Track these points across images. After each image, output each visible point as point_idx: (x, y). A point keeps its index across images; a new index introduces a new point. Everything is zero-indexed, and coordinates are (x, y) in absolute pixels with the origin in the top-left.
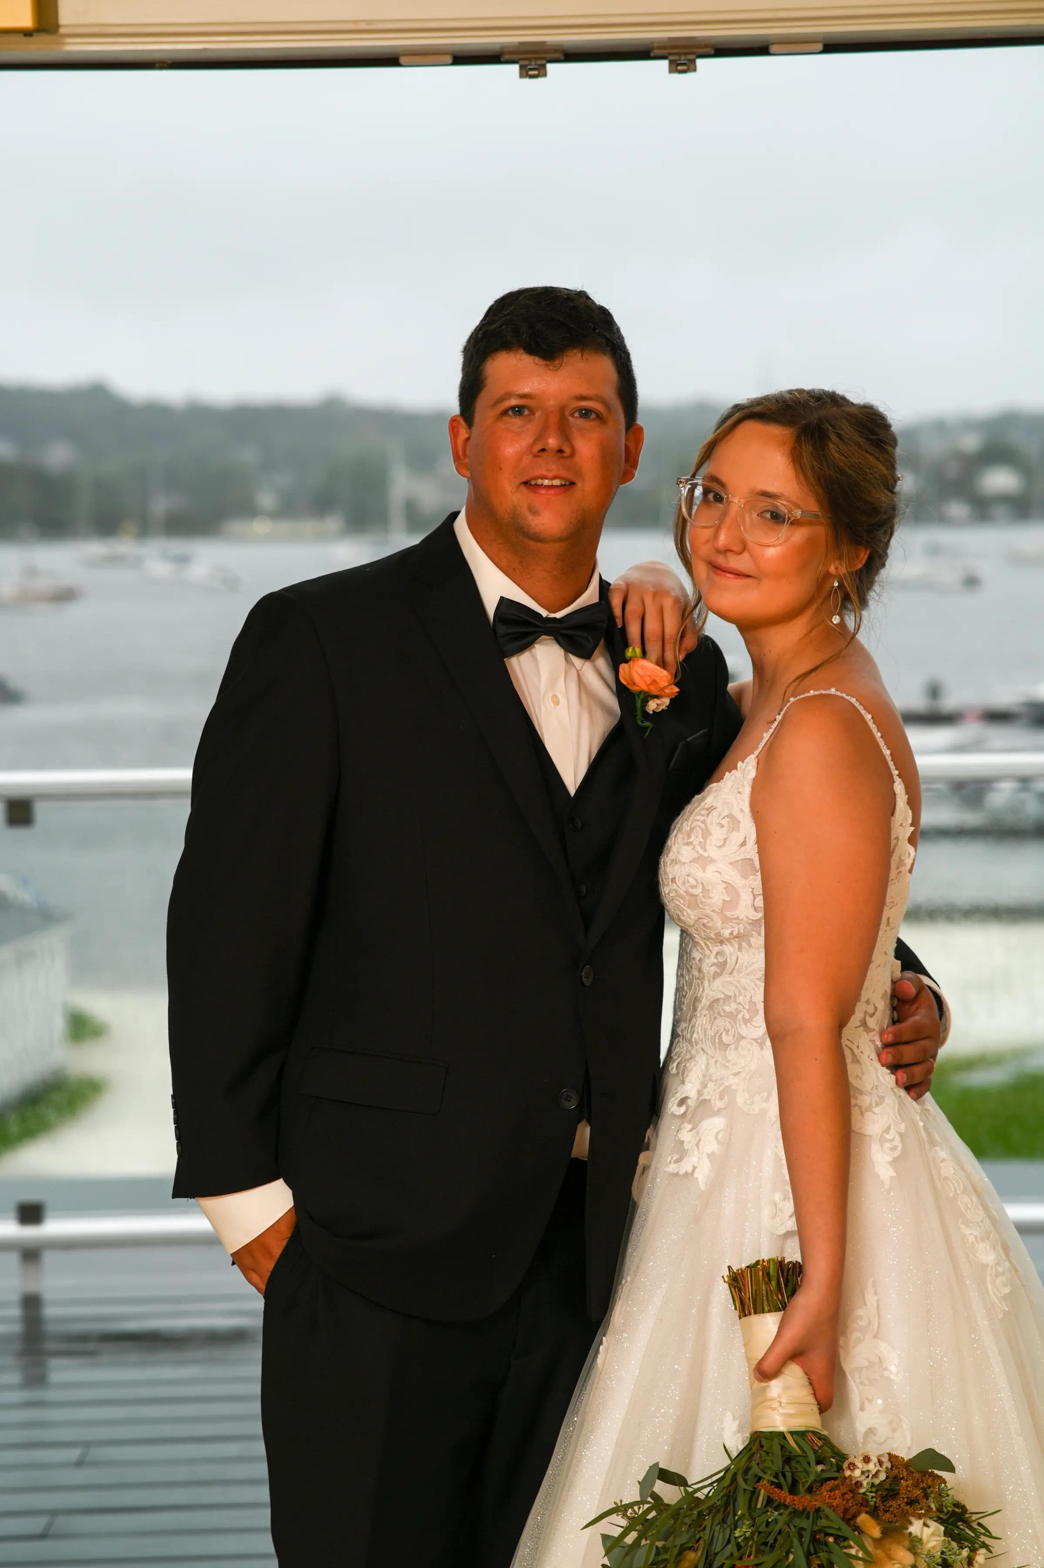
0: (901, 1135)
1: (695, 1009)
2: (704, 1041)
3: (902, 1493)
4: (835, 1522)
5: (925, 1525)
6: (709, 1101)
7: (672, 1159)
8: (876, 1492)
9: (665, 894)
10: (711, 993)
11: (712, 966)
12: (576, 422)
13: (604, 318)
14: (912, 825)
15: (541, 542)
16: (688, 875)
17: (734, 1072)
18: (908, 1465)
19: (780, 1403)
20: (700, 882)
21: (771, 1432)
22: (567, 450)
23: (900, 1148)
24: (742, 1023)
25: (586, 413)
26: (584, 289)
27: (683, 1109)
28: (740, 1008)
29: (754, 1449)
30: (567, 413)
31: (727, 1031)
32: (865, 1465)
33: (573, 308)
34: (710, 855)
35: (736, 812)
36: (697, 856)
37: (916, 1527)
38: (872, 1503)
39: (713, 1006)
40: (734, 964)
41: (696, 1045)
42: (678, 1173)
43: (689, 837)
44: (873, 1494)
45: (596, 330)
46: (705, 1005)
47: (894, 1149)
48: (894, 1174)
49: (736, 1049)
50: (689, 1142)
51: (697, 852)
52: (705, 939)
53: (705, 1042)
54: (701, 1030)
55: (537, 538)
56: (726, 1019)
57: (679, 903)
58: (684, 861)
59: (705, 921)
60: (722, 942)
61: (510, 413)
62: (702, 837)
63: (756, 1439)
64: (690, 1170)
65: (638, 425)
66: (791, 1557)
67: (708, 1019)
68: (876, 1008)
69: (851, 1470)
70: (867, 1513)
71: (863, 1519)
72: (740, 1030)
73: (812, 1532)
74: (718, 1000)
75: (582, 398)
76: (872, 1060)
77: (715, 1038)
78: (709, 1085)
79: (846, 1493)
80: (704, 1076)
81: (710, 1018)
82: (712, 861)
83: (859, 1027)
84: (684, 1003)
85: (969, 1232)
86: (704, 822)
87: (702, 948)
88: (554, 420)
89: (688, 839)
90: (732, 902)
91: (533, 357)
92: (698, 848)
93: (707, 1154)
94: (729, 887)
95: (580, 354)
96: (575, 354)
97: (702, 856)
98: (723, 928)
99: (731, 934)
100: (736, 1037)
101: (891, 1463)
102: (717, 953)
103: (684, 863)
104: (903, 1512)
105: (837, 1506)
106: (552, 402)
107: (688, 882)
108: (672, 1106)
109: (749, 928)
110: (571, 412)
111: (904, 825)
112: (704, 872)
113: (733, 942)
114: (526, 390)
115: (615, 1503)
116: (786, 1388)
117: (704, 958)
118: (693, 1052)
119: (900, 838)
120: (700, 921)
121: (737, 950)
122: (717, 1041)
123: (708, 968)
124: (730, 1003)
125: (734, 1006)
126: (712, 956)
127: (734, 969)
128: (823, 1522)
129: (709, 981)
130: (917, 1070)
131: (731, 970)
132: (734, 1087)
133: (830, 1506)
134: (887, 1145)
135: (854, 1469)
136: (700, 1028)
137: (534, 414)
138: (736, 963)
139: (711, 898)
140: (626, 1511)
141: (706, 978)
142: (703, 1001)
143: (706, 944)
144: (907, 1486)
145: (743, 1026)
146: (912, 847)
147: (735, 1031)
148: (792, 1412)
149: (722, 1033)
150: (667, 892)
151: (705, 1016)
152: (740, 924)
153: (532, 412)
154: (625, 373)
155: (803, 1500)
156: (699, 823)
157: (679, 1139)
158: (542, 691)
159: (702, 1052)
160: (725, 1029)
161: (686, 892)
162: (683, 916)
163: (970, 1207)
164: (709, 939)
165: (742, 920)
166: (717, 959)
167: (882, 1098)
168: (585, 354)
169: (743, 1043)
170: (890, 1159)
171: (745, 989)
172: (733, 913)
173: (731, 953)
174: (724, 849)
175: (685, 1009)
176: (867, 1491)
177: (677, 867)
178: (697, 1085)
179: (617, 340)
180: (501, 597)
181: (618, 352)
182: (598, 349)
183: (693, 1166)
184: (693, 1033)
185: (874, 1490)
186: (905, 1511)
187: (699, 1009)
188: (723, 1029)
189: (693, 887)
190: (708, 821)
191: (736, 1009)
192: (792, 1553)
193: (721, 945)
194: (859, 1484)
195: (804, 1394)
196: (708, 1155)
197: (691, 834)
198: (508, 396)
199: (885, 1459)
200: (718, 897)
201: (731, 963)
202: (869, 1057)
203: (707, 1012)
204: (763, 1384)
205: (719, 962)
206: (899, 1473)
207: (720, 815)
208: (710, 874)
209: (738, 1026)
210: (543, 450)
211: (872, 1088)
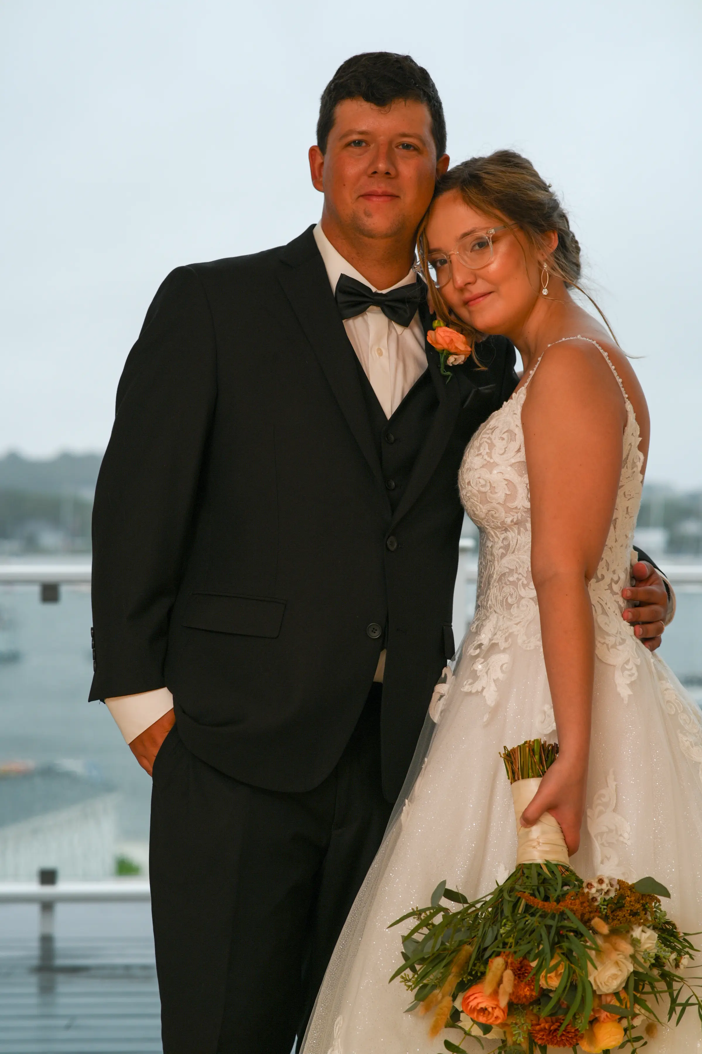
0: (637, 666)
1: (489, 584)
2: (495, 605)
3: (627, 906)
4: (576, 924)
5: (643, 931)
6: (498, 643)
7: (467, 682)
8: (607, 905)
9: (463, 496)
10: (500, 569)
11: (499, 549)
12: (400, 152)
13: (424, 74)
14: (640, 436)
15: (372, 238)
16: (479, 478)
17: (516, 622)
18: (632, 888)
19: (539, 843)
20: (488, 482)
21: (531, 864)
22: (393, 172)
23: (636, 674)
24: (522, 587)
25: (407, 147)
26: (410, 55)
27: (478, 651)
28: (520, 577)
29: (519, 875)
30: (393, 146)
31: (511, 595)
32: (599, 885)
33: (400, 68)
34: (495, 460)
35: (513, 427)
36: (485, 462)
37: (637, 933)
38: (604, 913)
39: (502, 579)
40: (515, 545)
41: (490, 609)
42: (471, 692)
43: (479, 450)
44: (605, 907)
45: (416, 85)
46: (496, 579)
47: (631, 676)
48: (631, 693)
49: (518, 607)
50: (481, 671)
51: (485, 460)
52: (493, 528)
53: (497, 605)
54: (494, 597)
55: (371, 236)
56: (511, 586)
57: (473, 501)
58: (476, 468)
59: (493, 512)
60: (506, 530)
61: (353, 145)
62: (489, 449)
63: (520, 869)
64: (480, 689)
65: (446, 155)
66: (541, 947)
67: (498, 589)
68: (619, 578)
69: (589, 889)
70: (599, 917)
71: (597, 922)
72: (520, 593)
73: (557, 927)
74: (505, 574)
75: (404, 135)
76: (616, 614)
77: (503, 601)
78: (498, 633)
79: (584, 902)
80: (495, 628)
81: (500, 588)
82: (496, 465)
83: (608, 589)
84: (482, 582)
85: (686, 739)
86: (489, 438)
87: (493, 537)
88: (383, 150)
89: (478, 452)
90: (511, 497)
91: (369, 103)
92: (486, 457)
93: (493, 679)
94: (509, 483)
95: (404, 102)
96: (401, 102)
97: (488, 462)
98: (506, 517)
99: (512, 521)
100: (518, 599)
101: (620, 886)
102: (503, 539)
103: (476, 470)
104: (627, 920)
105: (577, 910)
106: (382, 138)
107: (479, 482)
108: (470, 650)
109: (525, 515)
110: (397, 145)
111: (634, 435)
112: (491, 473)
113: (514, 528)
114: (364, 128)
115: (413, 909)
116: (543, 833)
117: (495, 544)
118: (488, 614)
119: (633, 444)
120: (490, 513)
121: (517, 534)
122: (504, 603)
123: (497, 551)
124: (513, 574)
125: (516, 576)
126: (500, 542)
127: (515, 549)
128: (566, 923)
129: (498, 561)
130: (651, 627)
131: (512, 550)
132: (516, 633)
133: (572, 910)
134: (627, 673)
135: (591, 888)
136: (492, 595)
137: (370, 146)
138: (516, 544)
139: (496, 493)
140: (420, 914)
141: (496, 559)
142: (494, 576)
143: (495, 533)
144: (630, 902)
145: (523, 589)
146: (641, 453)
147: (517, 594)
148: (548, 849)
149: (508, 598)
150: (464, 494)
151: (496, 587)
152: (519, 512)
153: (368, 144)
154: (437, 117)
155: (552, 906)
156: (486, 439)
157: (474, 670)
158: (370, 344)
159: (494, 613)
160: (510, 594)
161: (479, 491)
162: (477, 510)
163: (688, 722)
164: (497, 528)
165: (520, 509)
166: (503, 543)
167: (624, 641)
168: (407, 102)
169: (523, 602)
170: (628, 682)
171: (523, 562)
172: (513, 504)
173: (512, 537)
174: (505, 456)
175: (482, 586)
176: (600, 904)
177: (471, 473)
178: (490, 636)
179: (432, 93)
180: (341, 274)
181: (433, 101)
182: (417, 98)
183: (483, 687)
184: (488, 601)
185: (606, 903)
186: (628, 920)
187: (492, 583)
188: (508, 594)
189: (483, 486)
190: (493, 437)
191: (518, 578)
192: (542, 944)
193: (506, 532)
194: (594, 899)
195: (557, 838)
196: (494, 681)
197: (480, 447)
198: (351, 132)
199: (615, 883)
200: (501, 494)
201: (513, 543)
202: (614, 612)
203: (497, 584)
204: (527, 830)
205: (505, 545)
206: (625, 893)
207: (501, 432)
208: (495, 476)
209: (519, 590)
210: (375, 172)
211: (617, 633)
